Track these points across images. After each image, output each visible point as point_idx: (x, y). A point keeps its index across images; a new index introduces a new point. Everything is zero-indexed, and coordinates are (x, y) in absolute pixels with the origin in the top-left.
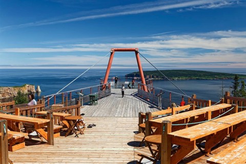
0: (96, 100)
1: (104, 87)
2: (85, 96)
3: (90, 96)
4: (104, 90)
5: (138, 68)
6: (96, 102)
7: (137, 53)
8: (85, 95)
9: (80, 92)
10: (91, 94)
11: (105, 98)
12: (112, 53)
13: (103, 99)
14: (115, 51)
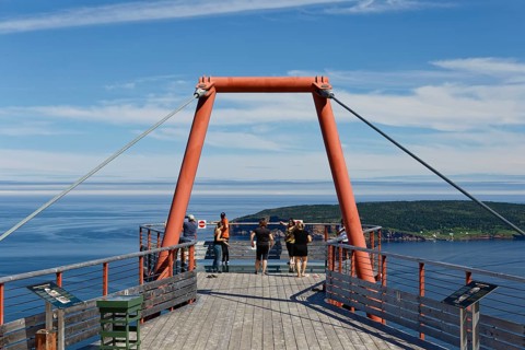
0: (134, 329)
1: (166, 264)
2: (77, 307)
3: (104, 308)
4: (164, 275)
5: (334, 192)
6: (132, 336)
7: (321, 98)
8: (75, 301)
9: (53, 286)
10: (109, 298)
11: (175, 316)
12: (202, 100)
13: (161, 320)
14: (221, 89)
